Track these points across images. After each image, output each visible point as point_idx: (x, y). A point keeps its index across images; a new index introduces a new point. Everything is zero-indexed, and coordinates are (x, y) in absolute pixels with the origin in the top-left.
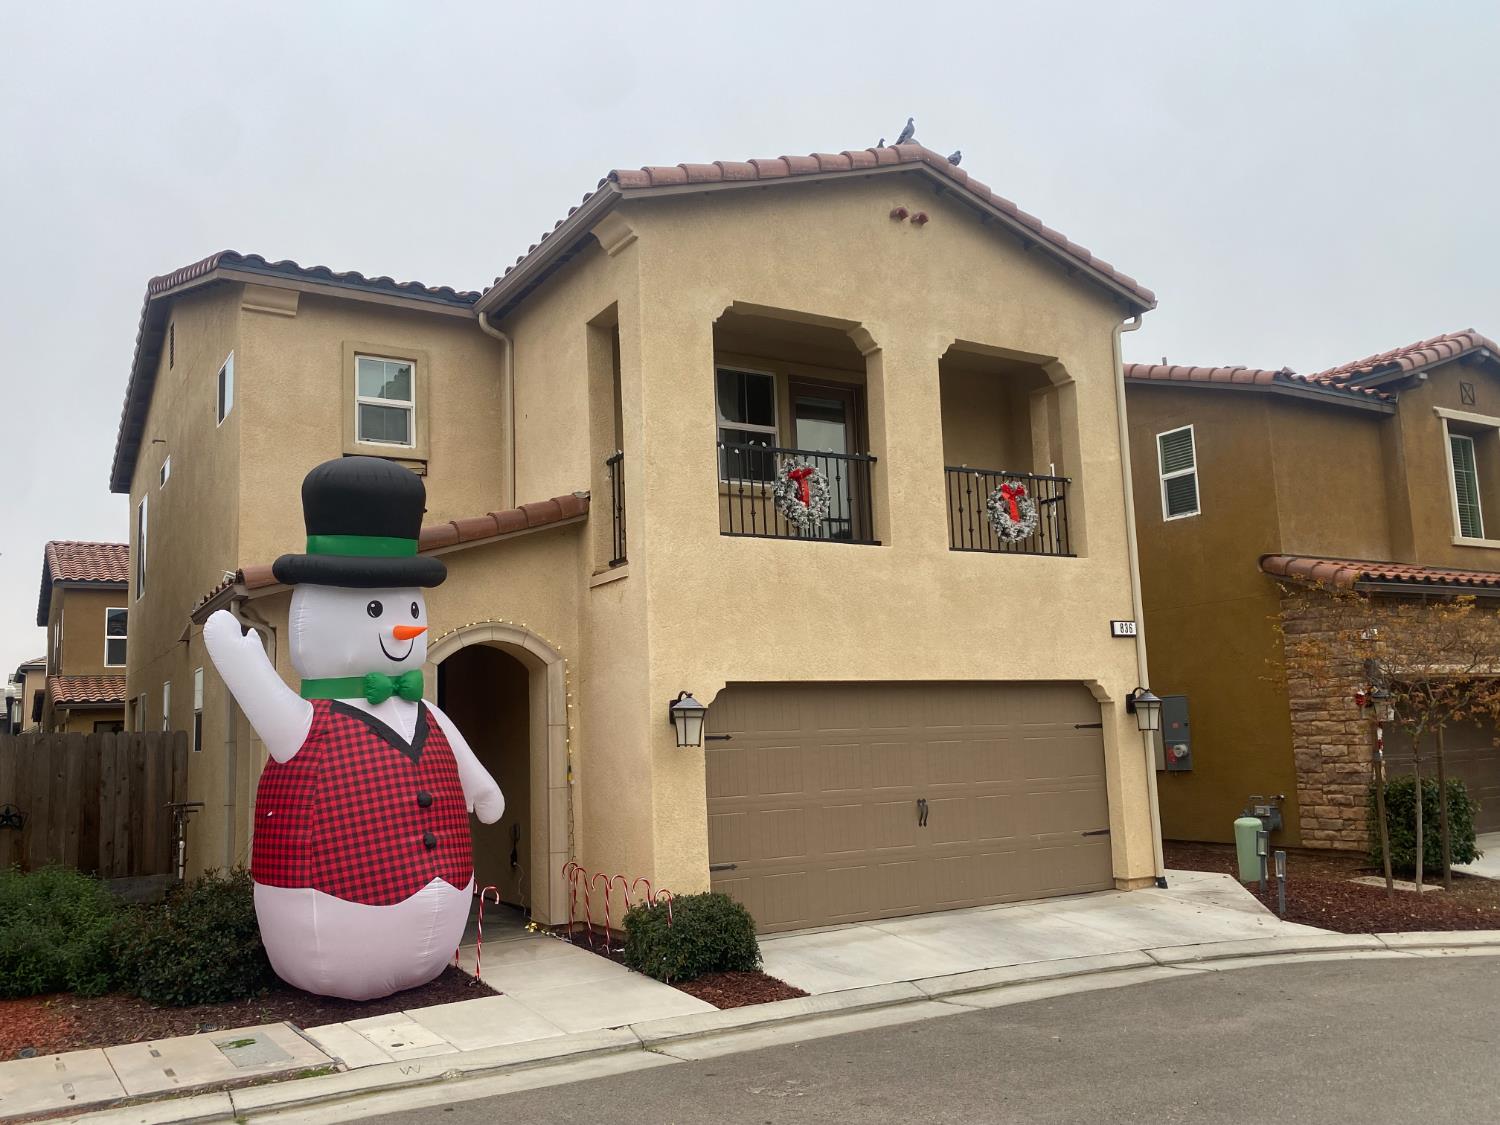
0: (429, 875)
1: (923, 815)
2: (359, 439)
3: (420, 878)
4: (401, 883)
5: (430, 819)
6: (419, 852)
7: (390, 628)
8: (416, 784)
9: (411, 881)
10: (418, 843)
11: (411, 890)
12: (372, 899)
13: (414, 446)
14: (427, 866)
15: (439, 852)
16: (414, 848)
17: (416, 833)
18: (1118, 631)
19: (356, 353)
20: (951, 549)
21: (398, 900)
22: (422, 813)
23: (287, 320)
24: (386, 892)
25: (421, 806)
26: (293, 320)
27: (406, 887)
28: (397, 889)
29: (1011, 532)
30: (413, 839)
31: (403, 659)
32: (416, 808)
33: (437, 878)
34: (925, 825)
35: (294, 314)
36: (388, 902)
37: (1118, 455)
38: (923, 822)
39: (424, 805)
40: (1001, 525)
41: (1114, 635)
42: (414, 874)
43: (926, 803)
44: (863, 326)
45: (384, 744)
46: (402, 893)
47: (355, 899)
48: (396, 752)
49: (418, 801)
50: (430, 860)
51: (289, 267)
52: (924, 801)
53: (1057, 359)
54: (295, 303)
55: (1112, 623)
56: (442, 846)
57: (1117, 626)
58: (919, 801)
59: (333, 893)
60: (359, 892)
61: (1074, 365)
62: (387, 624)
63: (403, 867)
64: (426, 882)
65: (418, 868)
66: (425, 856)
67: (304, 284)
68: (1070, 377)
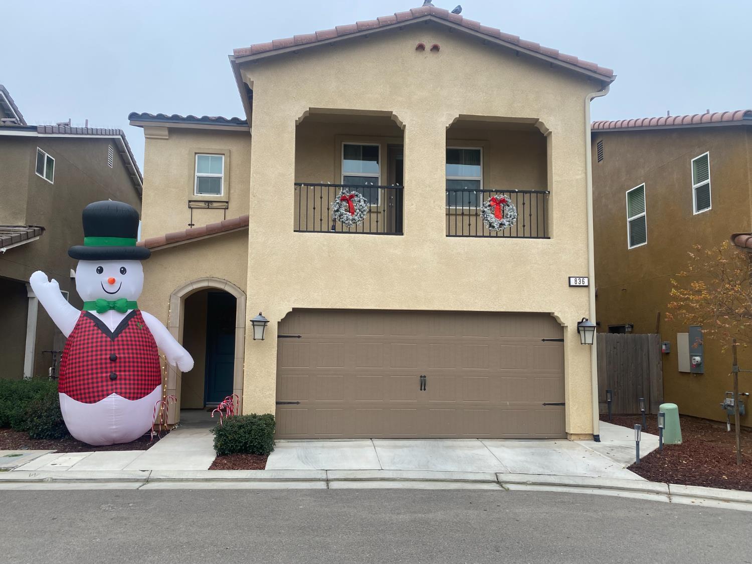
0: (110, 392)
1: (423, 384)
2: (197, 193)
3: (105, 393)
4: (96, 394)
5: (115, 367)
6: (107, 381)
7: (107, 279)
8: (111, 350)
9: (100, 394)
10: (106, 377)
11: (101, 398)
12: (84, 400)
13: (222, 195)
14: (110, 388)
15: (118, 382)
16: (104, 379)
17: (107, 372)
18: (573, 283)
19: (196, 153)
20: (447, 236)
21: (95, 402)
22: (111, 363)
23: (165, 141)
24: (90, 397)
25: (111, 360)
26: (168, 141)
27: (98, 396)
28: (94, 397)
29: (495, 226)
30: (104, 375)
31: (115, 293)
32: (108, 361)
33: (114, 394)
34: (425, 389)
35: (167, 137)
36: (90, 402)
37: (583, 175)
38: (423, 388)
39: (113, 360)
40: (488, 221)
41: (570, 286)
42: (103, 391)
43: (426, 378)
44: (393, 113)
45: (100, 331)
46: (97, 399)
47: (78, 400)
48: (104, 335)
49: (110, 358)
50: (112, 385)
51: (161, 117)
52: (425, 377)
53: (538, 119)
54: (166, 133)
55: (569, 278)
56: (120, 379)
57: (573, 280)
58: (421, 377)
59: (70, 396)
60: (79, 397)
61: (551, 122)
62: (105, 277)
63: (98, 387)
64: (108, 395)
65: (105, 388)
66: (110, 383)
67: (167, 124)
68: (548, 130)
